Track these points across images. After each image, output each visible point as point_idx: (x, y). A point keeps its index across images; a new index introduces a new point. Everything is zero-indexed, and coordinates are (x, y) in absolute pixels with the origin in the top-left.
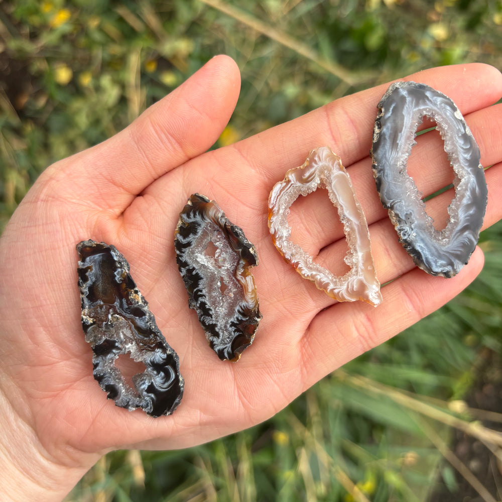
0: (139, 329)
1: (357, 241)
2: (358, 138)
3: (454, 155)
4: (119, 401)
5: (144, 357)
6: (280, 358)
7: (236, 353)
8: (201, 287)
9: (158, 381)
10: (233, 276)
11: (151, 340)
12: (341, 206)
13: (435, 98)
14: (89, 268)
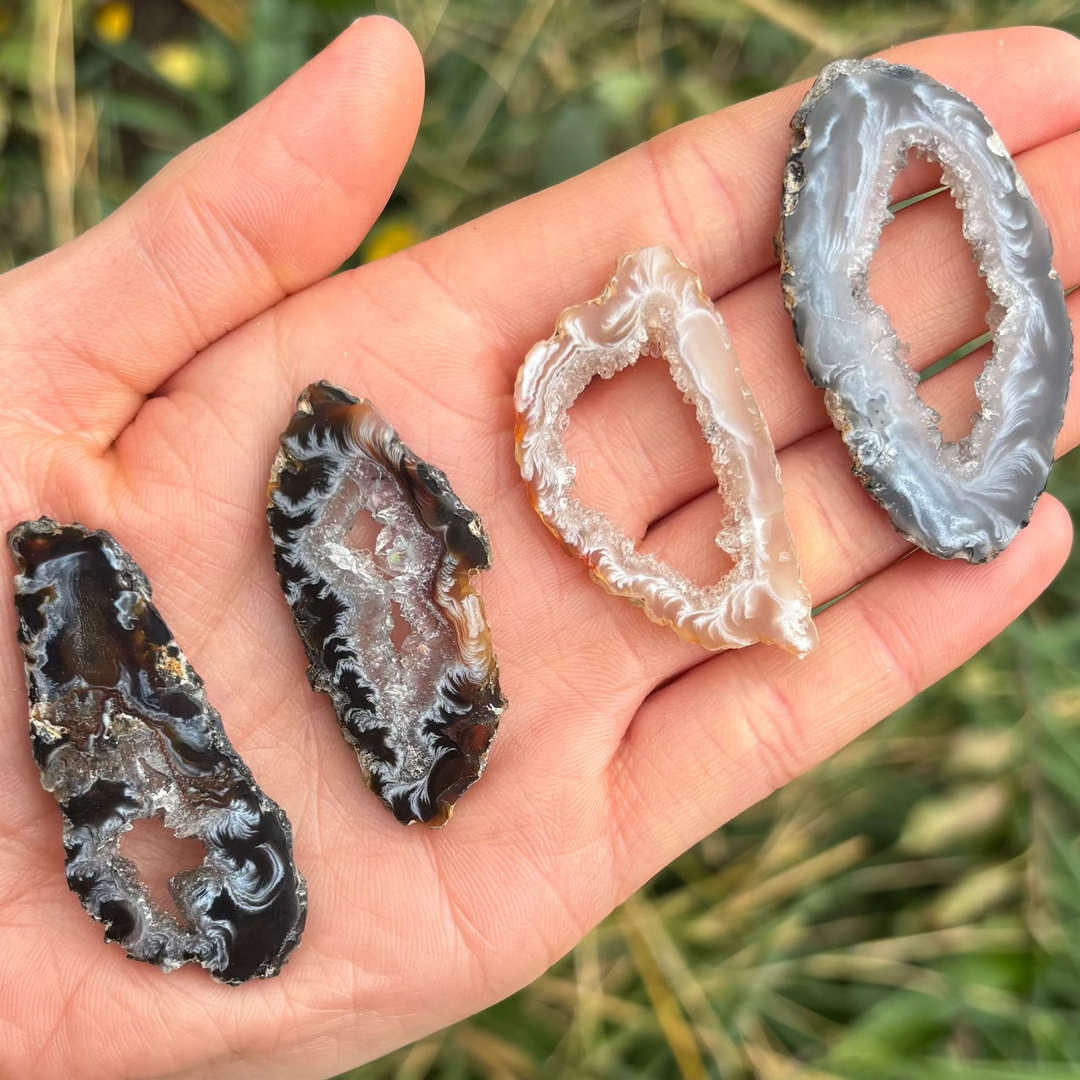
0: (183, 749)
1: (749, 489)
2: (739, 224)
3: (988, 246)
4: (136, 944)
5: (203, 822)
6: (559, 814)
7: (442, 803)
8: (342, 630)
9: (240, 884)
10: (428, 598)
11: (218, 777)
12: (706, 400)
13: (938, 101)
14: (46, 592)
